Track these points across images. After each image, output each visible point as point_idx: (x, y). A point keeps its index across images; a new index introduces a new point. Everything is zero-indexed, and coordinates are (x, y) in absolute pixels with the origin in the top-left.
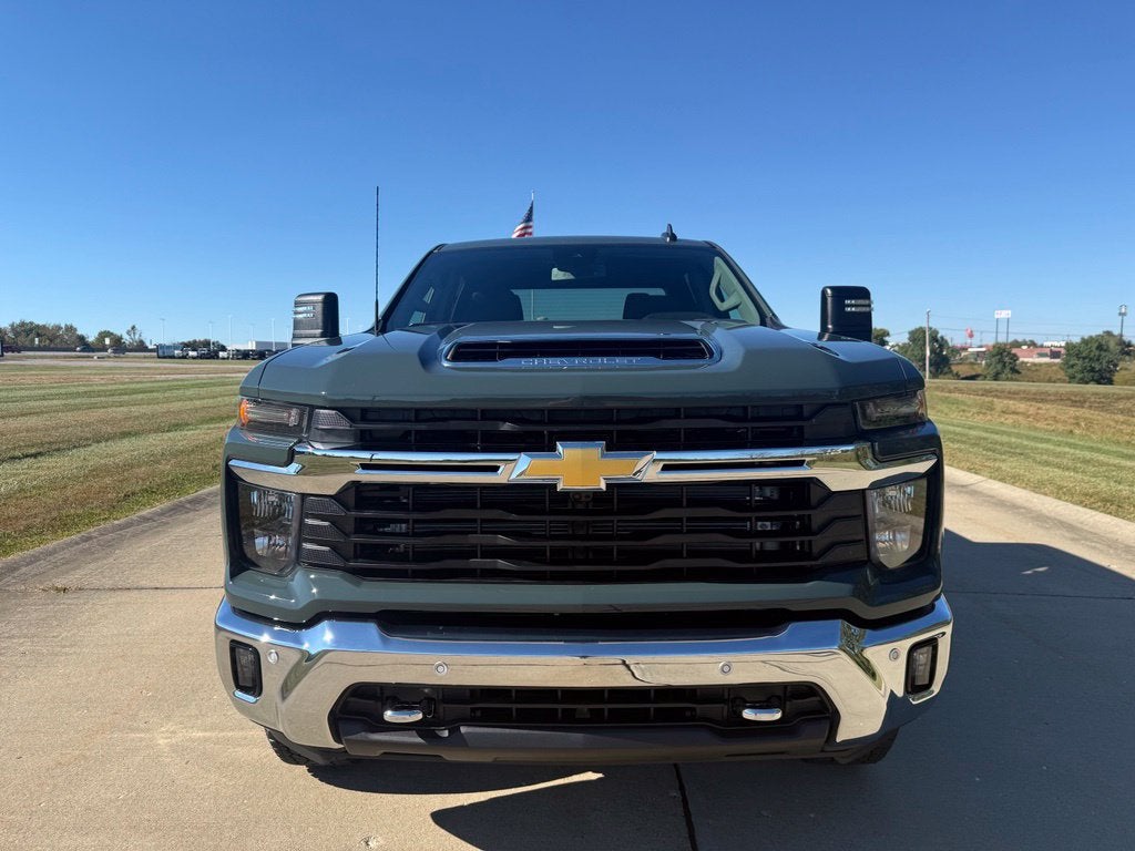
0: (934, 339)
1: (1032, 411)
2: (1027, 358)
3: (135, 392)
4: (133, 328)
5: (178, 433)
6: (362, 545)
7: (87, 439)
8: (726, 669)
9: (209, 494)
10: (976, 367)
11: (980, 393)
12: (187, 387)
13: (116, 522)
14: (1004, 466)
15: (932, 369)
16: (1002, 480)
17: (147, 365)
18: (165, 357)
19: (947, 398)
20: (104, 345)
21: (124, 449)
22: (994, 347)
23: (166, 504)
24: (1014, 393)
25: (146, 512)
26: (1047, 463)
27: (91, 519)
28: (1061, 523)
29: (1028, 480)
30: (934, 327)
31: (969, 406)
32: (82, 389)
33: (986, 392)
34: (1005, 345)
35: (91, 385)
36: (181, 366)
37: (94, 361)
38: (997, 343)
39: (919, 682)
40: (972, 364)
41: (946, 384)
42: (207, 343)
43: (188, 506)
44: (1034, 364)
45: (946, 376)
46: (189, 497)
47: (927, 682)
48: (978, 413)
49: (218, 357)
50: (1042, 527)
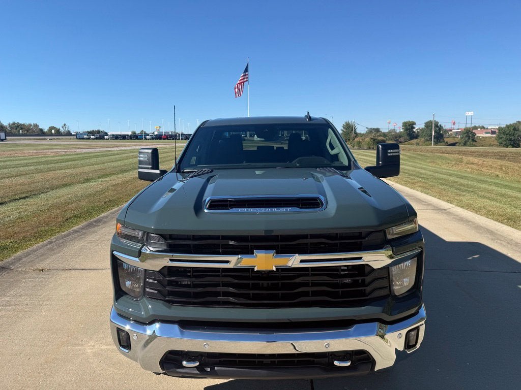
0: (436, 126)
1: (481, 162)
2: (480, 134)
3: (68, 160)
4: (65, 125)
5: (88, 184)
6: (171, 291)
7: (47, 188)
8: (327, 346)
9: (103, 217)
10: (456, 139)
11: (457, 152)
12: (90, 158)
13: (63, 233)
14: (463, 198)
15: (436, 140)
16: (462, 207)
17: (72, 143)
18: (80, 139)
19: (441, 156)
20: (52, 133)
21: (64, 194)
22: (465, 129)
23: (84, 223)
24: (473, 152)
25: (76, 228)
26: (484, 197)
27: (51, 232)
28: (488, 230)
29: (475, 207)
30: (437, 121)
31: (451, 160)
32: (43, 160)
33: (459, 153)
34: (470, 128)
35: (47, 157)
36: (87, 143)
37: (47, 141)
38: (466, 128)
39: (411, 344)
40: (454, 137)
41: (441, 148)
42: (99, 132)
43: (94, 224)
44: (483, 137)
45: (441, 144)
46: (95, 219)
47: (414, 343)
48: (456, 164)
49: (104, 139)
50: (479, 233)
